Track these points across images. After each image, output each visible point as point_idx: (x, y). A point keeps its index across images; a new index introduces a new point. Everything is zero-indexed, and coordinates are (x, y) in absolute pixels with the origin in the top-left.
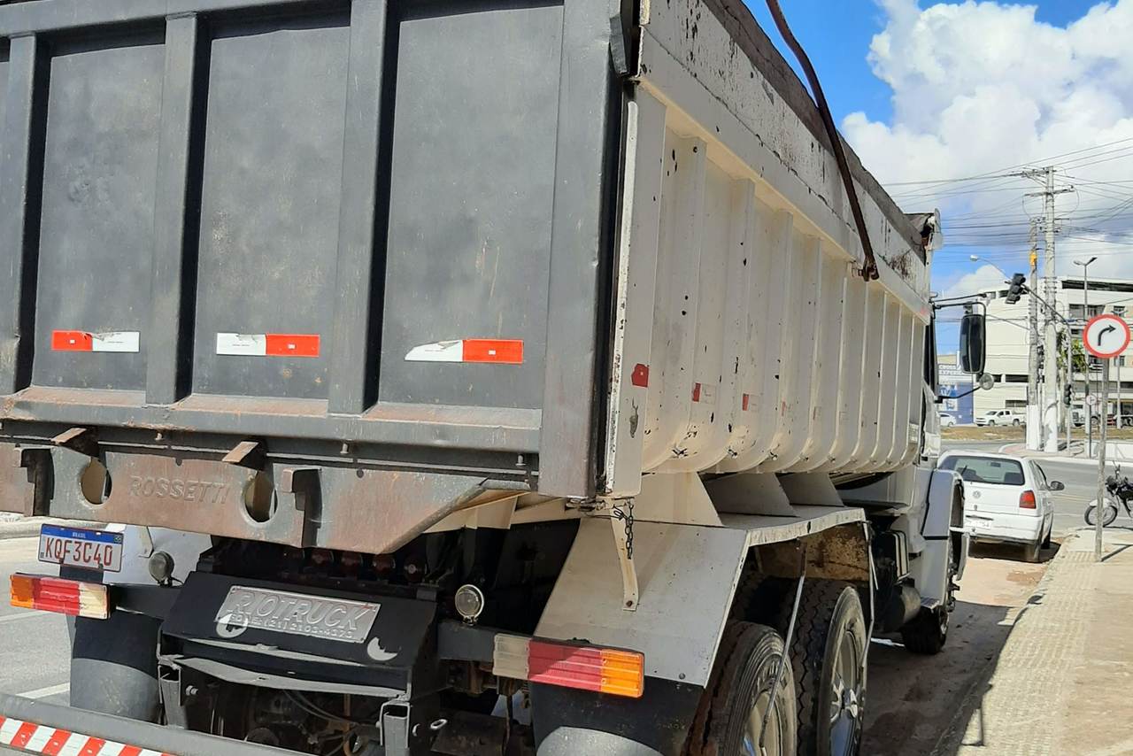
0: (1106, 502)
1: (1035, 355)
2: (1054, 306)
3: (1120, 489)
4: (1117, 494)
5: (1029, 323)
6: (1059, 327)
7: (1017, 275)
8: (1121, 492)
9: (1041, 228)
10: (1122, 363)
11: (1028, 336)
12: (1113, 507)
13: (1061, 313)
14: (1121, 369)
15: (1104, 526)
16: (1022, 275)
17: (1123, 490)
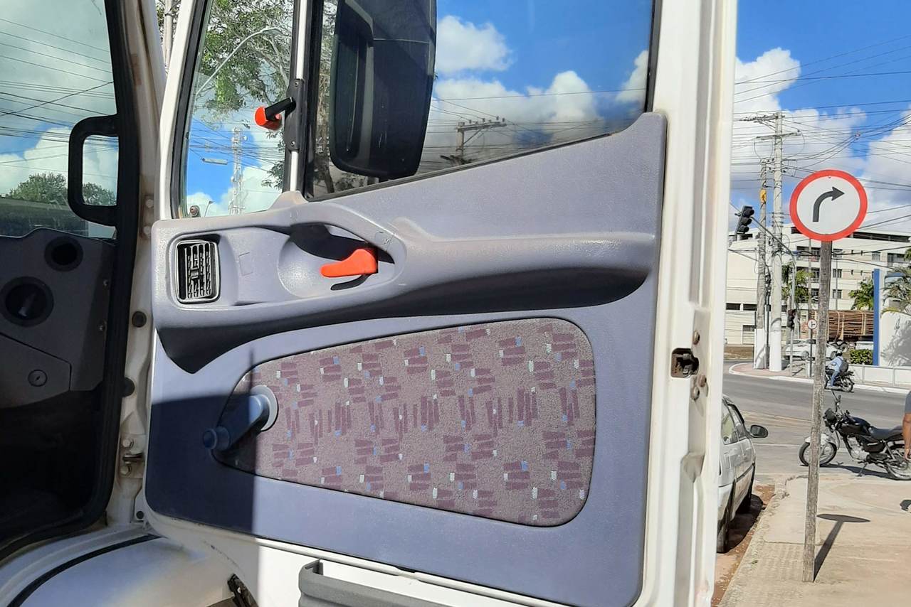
0: (824, 437)
1: (762, 282)
2: (781, 239)
3: (840, 423)
4: (837, 429)
5: (758, 254)
6: (786, 259)
7: (746, 207)
8: (841, 427)
9: (770, 168)
10: (839, 297)
11: (757, 266)
12: (831, 444)
13: (787, 245)
14: (839, 300)
15: (821, 466)
16: (751, 208)
17: (843, 425)
